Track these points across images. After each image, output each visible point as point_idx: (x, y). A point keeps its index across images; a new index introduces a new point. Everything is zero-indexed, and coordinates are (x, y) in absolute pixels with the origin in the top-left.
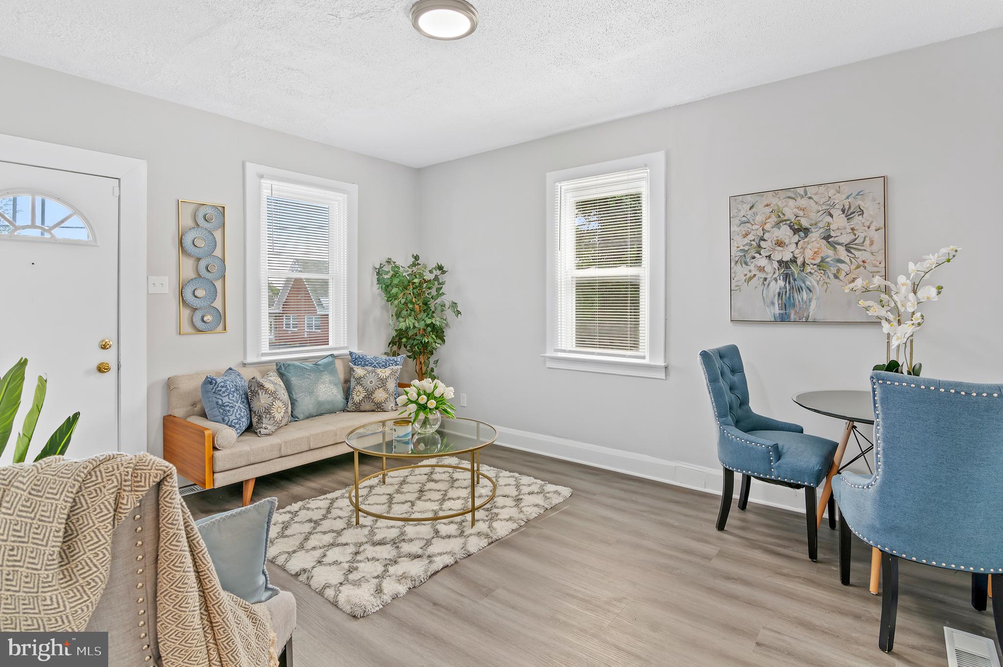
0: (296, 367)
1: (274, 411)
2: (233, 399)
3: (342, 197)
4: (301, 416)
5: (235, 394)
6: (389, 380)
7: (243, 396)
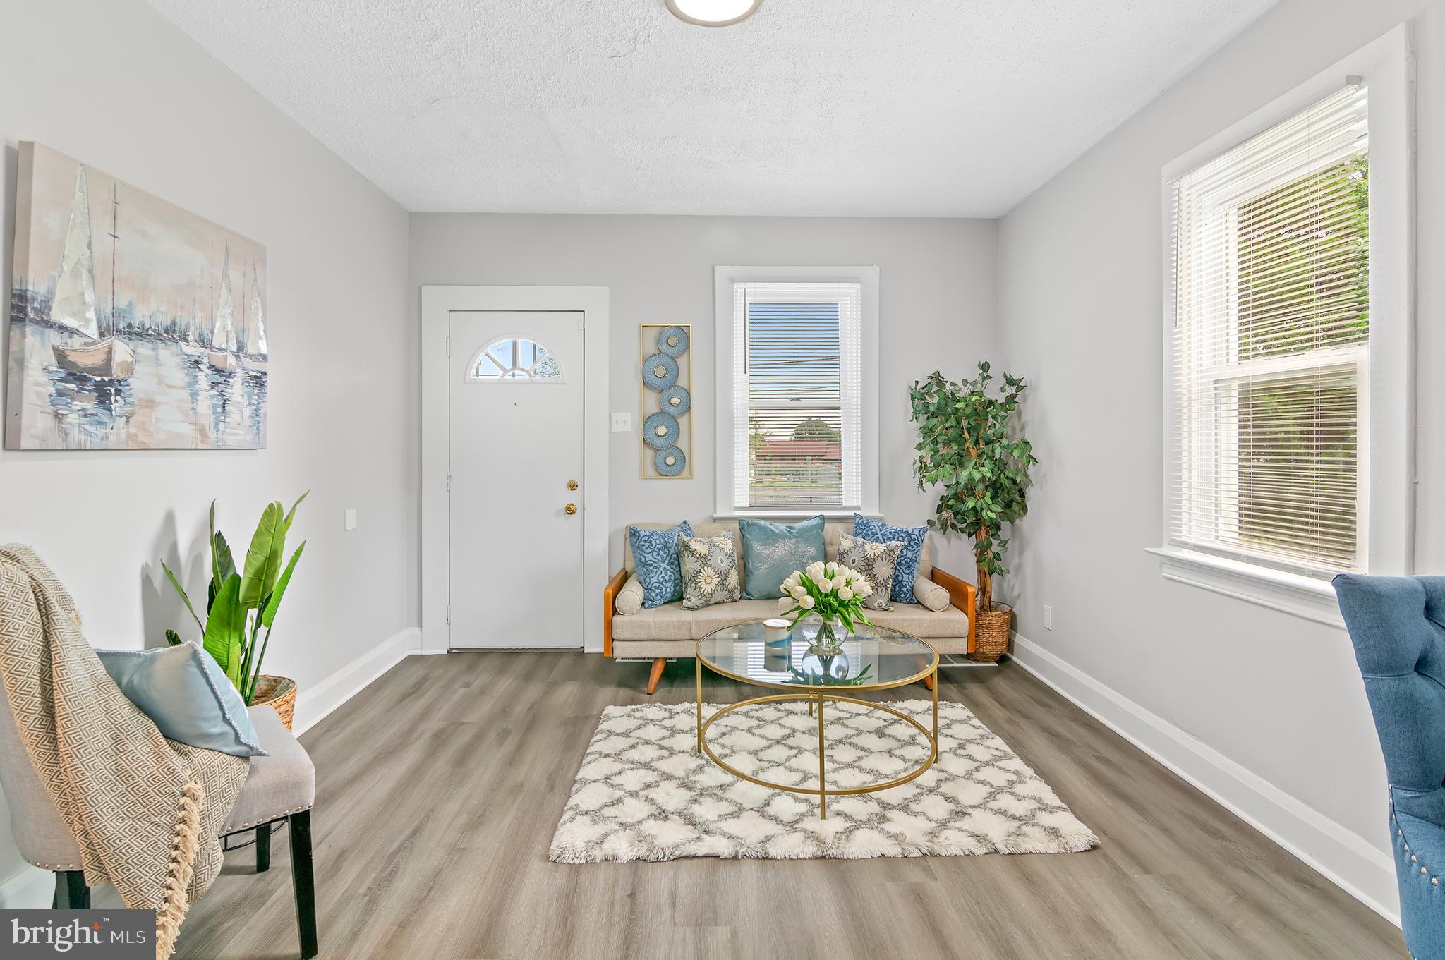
0: (761, 528)
1: (701, 580)
2: (657, 557)
3: (853, 289)
4: (755, 593)
5: (661, 553)
6: (879, 562)
7: (675, 556)
